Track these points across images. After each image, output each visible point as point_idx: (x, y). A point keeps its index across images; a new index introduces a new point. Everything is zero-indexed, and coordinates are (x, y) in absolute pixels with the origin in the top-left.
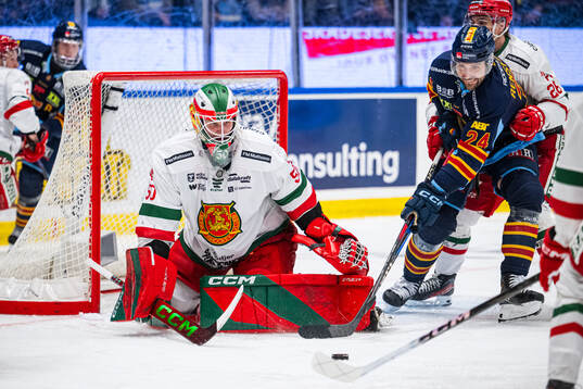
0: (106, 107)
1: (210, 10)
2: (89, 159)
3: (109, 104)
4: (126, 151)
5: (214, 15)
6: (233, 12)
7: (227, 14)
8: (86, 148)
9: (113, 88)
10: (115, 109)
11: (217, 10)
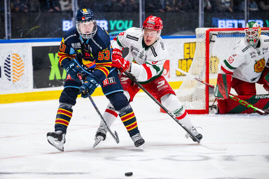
0: (211, 41)
1: (247, 7)
2: (205, 59)
3: (212, 40)
4: (217, 57)
5: (249, 8)
6: (255, 7)
7: (253, 8)
8: (204, 56)
9: (213, 34)
10: (214, 41)
11: (250, 7)
